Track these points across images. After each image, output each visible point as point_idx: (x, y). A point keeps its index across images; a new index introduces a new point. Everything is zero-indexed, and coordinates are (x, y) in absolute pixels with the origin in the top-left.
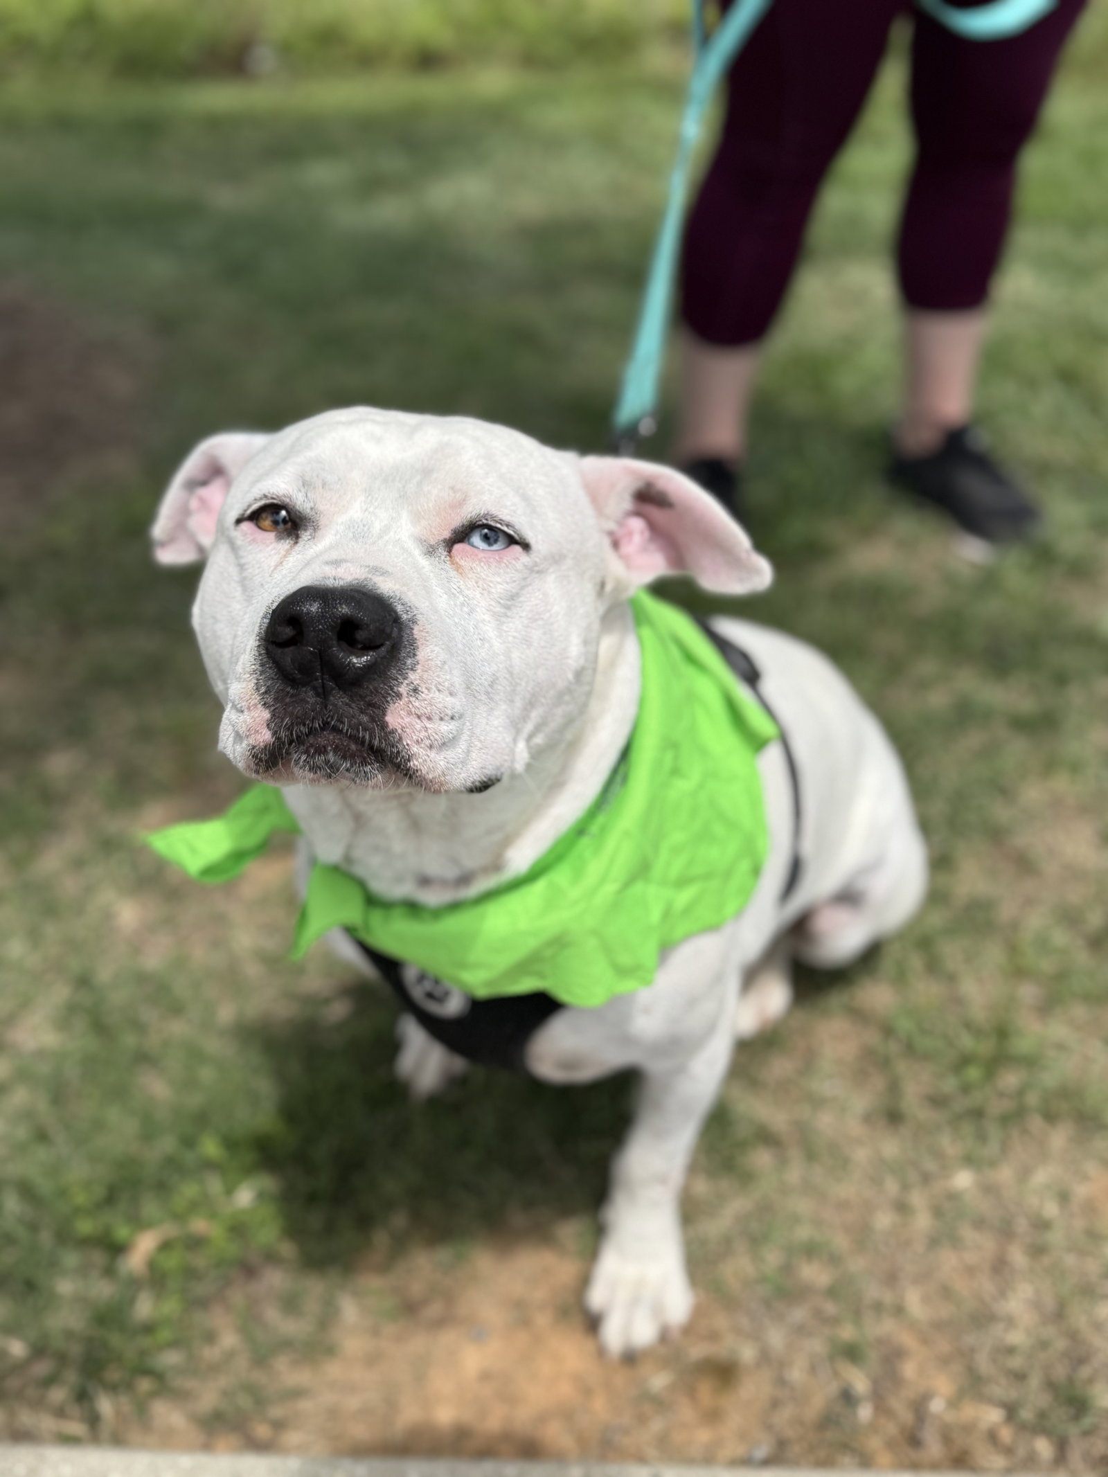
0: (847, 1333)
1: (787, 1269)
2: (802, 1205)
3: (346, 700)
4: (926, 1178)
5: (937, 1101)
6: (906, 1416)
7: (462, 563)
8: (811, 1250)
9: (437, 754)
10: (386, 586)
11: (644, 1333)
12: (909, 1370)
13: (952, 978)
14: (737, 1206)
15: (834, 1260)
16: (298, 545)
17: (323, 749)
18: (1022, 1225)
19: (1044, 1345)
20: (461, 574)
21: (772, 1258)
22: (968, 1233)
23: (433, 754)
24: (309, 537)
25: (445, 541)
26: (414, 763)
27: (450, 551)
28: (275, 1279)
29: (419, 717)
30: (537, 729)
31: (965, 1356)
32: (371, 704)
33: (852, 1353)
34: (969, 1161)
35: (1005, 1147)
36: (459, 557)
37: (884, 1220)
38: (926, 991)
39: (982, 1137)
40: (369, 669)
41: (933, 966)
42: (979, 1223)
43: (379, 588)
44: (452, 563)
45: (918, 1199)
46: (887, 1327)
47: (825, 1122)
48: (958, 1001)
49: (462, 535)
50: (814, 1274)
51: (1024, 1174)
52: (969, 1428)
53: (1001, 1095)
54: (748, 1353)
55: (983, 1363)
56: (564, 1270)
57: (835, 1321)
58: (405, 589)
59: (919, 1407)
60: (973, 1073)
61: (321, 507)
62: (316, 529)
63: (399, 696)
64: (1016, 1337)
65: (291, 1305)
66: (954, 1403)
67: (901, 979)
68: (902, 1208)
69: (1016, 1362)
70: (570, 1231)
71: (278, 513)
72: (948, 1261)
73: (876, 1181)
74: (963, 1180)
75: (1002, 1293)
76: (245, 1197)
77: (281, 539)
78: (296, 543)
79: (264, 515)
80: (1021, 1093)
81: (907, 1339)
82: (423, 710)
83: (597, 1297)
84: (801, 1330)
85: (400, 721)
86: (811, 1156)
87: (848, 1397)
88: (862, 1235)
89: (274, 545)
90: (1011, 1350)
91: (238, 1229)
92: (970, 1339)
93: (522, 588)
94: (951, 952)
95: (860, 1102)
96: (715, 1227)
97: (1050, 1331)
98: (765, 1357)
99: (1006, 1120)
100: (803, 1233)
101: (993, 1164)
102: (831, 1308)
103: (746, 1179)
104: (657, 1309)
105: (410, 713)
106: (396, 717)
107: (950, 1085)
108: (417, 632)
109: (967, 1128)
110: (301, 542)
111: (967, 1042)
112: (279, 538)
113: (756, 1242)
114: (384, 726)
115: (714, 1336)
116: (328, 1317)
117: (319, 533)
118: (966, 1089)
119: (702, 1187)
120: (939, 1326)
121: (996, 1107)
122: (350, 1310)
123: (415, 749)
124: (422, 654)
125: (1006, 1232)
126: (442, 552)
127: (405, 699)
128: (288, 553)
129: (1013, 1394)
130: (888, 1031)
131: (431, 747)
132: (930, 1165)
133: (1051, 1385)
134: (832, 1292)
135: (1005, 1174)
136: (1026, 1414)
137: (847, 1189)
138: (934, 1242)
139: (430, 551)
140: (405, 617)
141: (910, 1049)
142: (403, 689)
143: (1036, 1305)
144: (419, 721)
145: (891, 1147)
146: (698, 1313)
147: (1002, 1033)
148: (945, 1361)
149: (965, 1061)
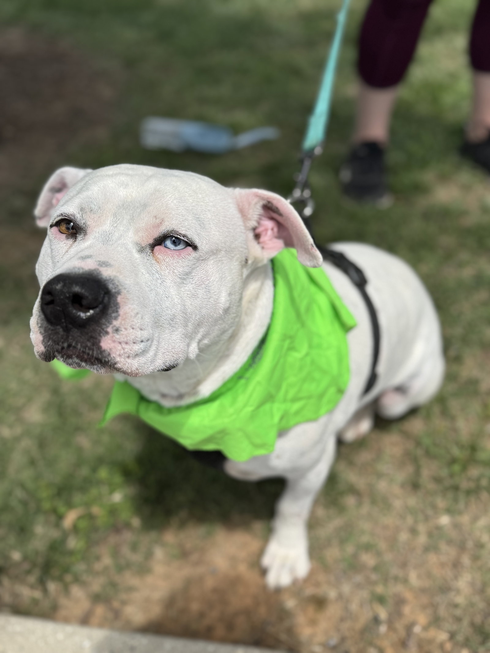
0: (380, 589)
1: (355, 556)
2: (366, 526)
3: (78, 334)
4: (427, 519)
5: (437, 480)
6: (402, 633)
7: (159, 256)
8: (368, 547)
9: (133, 359)
10: (106, 273)
11: (285, 580)
12: (407, 610)
13: (453, 418)
14: (337, 522)
15: (379, 554)
16: (76, 242)
17: (70, 356)
18: (470, 544)
19: (472, 605)
20: (158, 262)
21: (350, 549)
22: (443, 547)
23: (129, 361)
24: (81, 239)
25: (150, 245)
26: (119, 366)
27: (153, 250)
28: (128, 536)
29: (120, 343)
30: (204, 337)
31: (434, 606)
32: (92, 337)
33: (381, 600)
34: (449, 511)
35: (467, 504)
36: (157, 253)
37: (404, 536)
38: (440, 423)
39: (456, 500)
40: (90, 319)
41: (445, 413)
42: (450, 542)
43: (101, 275)
44: (153, 256)
45: (422, 528)
46: (399, 588)
47: (382, 486)
48: (455, 430)
49: (160, 241)
50: (368, 559)
51: (475, 519)
52: (430, 642)
53: (469, 479)
54: (332, 594)
55: (442, 612)
56: (254, 544)
57: (375, 583)
58: (118, 274)
59: (409, 628)
60: (456, 468)
61: (88, 223)
62: (85, 234)
63: (107, 333)
64: (460, 600)
65: (134, 547)
66: (425, 628)
67: (428, 417)
68: (413, 531)
69: (458, 612)
70: (258, 526)
71: (69, 224)
72: (432, 558)
73: (402, 517)
74: (445, 520)
75: (456, 578)
76: (117, 497)
77: (68, 238)
78: (76, 241)
79: (62, 224)
80: (478, 479)
81: (408, 595)
82: (122, 340)
83: (266, 561)
84: (359, 586)
85: (108, 345)
86: (374, 502)
87: (376, 620)
88: (393, 542)
89: (65, 241)
90: (456, 606)
91: (113, 511)
92: (438, 599)
93: (193, 269)
94: (454, 405)
95: (401, 476)
96: (323, 532)
97: (476, 599)
98: (340, 597)
99: (468, 493)
100: (365, 539)
101: (460, 513)
102: (374, 577)
103: (341, 509)
104: (292, 570)
105: (114, 341)
106: (106, 343)
107: (444, 472)
108: (119, 299)
109: (450, 495)
110: (77, 241)
111: (456, 452)
112: (67, 238)
113: (343, 542)
114: (99, 348)
115: (317, 584)
116: (149, 555)
117: (87, 237)
118: (452, 476)
119: (321, 512)
120: (423, 590)
121: (465, 485)
122: (159, 553)
123: (118, 359)
124: (121, 311)
125: (462, 547)
126: (148, 250)
127: (111, 334)
128: (71, 246)
129: (455, 627)
130: (418, 443)
131: (128, 357)
132: (430, 512)
133: (472, 624)
134: (376, 569)
135: (465, 519)
136: (460, 638)
137: (389, 520)
138: (427, 549)
139: (141, 250)
140: (114, 291)
141: (428, 454)
142: (110, 330)
143: (472, 584)
144: (120, 345)
145: (412, 501)
146: (312, 574)
147: (473, 448)
148: (424, 608)
149: (453, 461)
